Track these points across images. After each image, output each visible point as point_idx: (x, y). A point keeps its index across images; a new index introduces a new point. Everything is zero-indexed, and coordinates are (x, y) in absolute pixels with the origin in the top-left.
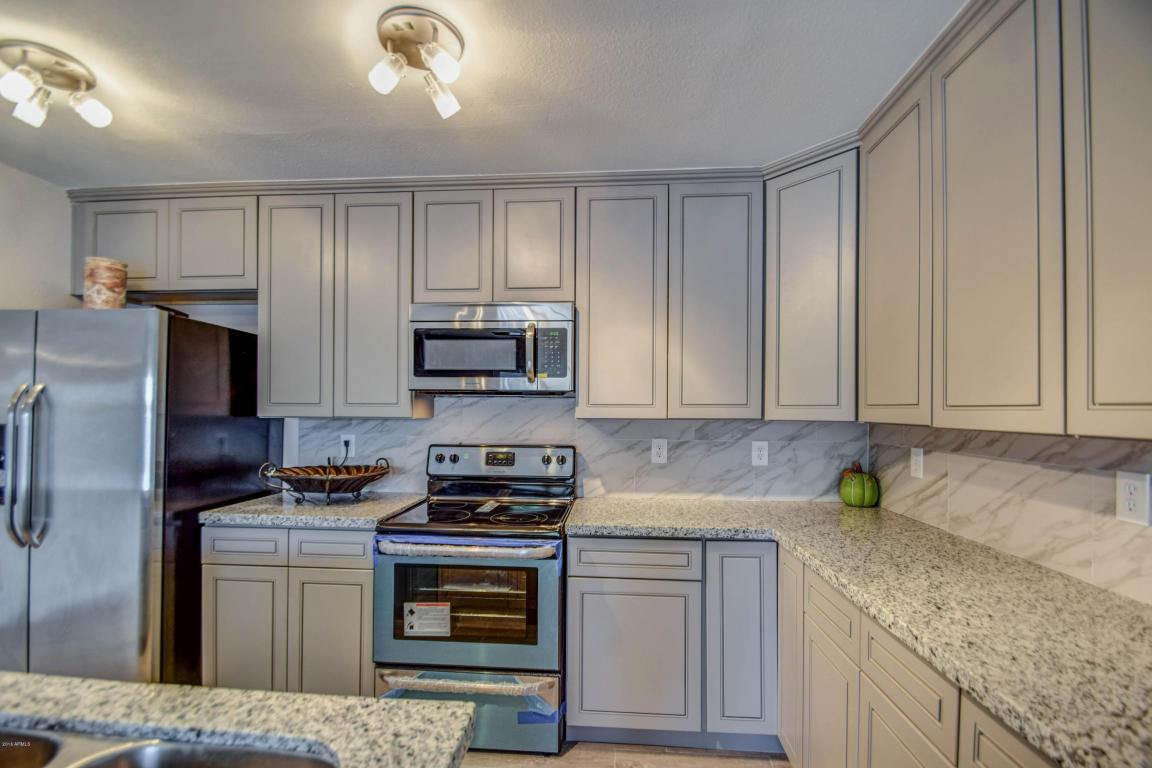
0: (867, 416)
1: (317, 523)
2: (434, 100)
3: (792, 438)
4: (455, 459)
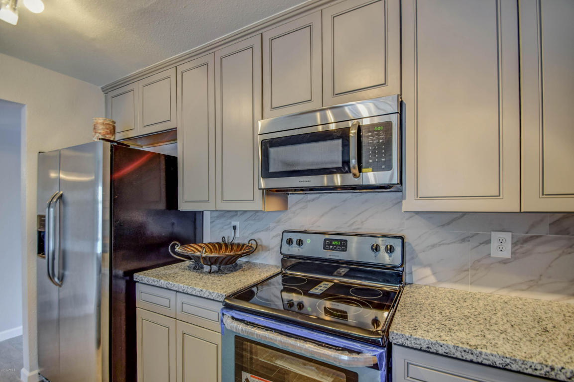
1: (189, 291)
4: (300, 243)
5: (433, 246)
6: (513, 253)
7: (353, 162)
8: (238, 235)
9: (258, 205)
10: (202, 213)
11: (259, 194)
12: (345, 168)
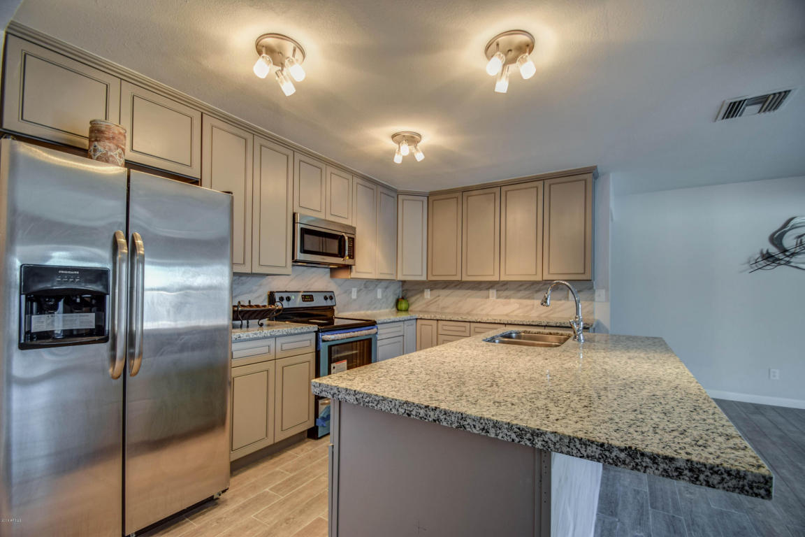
0: (431, 278)
1: (293, 331)
2: (396, 154)
3: (386, 288)
4: (288, 299)
7: (347, 252)
9: (290, 270)
11: (289, 264)
12: (339, 254)
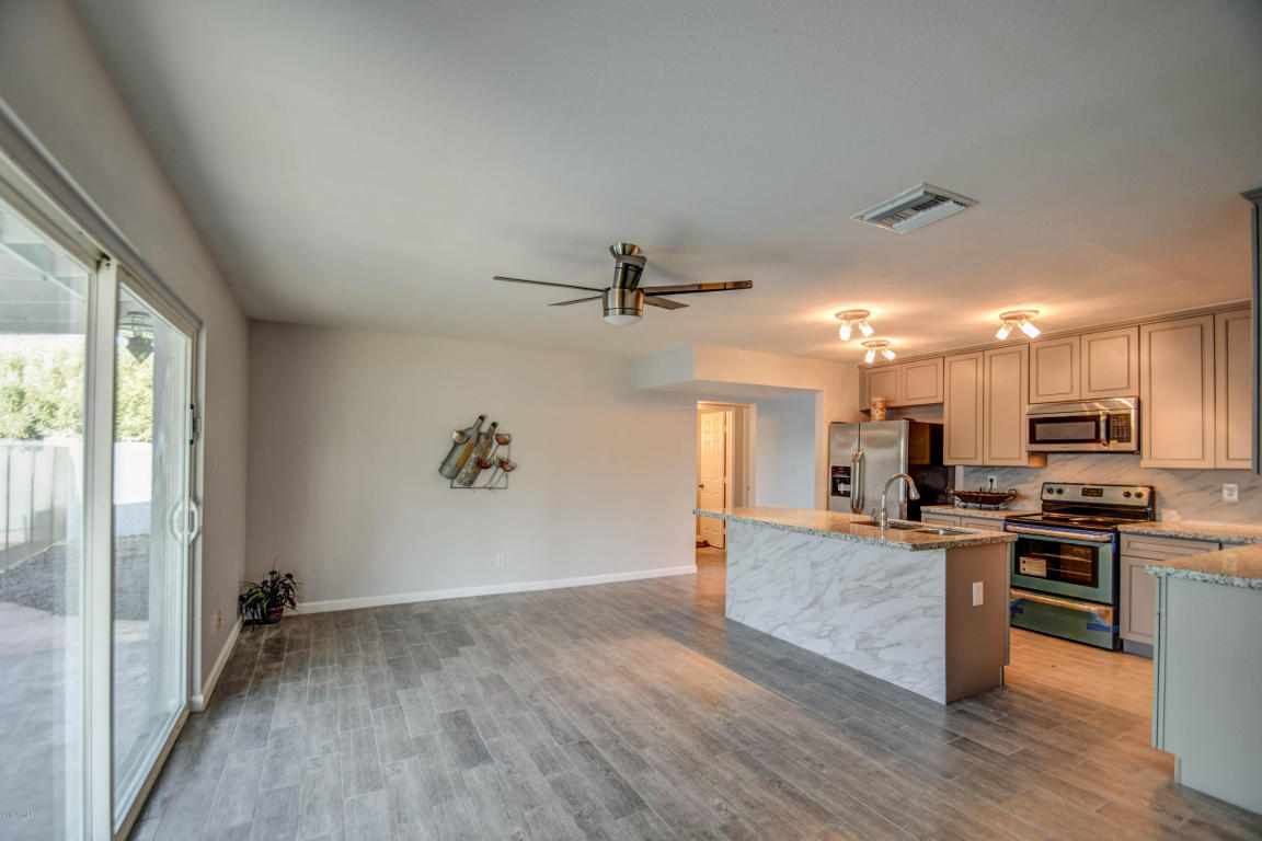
4: (1060, 491)
5: (1179, 494)
6: (1239, 498)
7: (1103, 435)
8: (995, 486)
9: (1024, 461)
10: (954, 467)
11: (1025, 455)
12: (1097, 440)
